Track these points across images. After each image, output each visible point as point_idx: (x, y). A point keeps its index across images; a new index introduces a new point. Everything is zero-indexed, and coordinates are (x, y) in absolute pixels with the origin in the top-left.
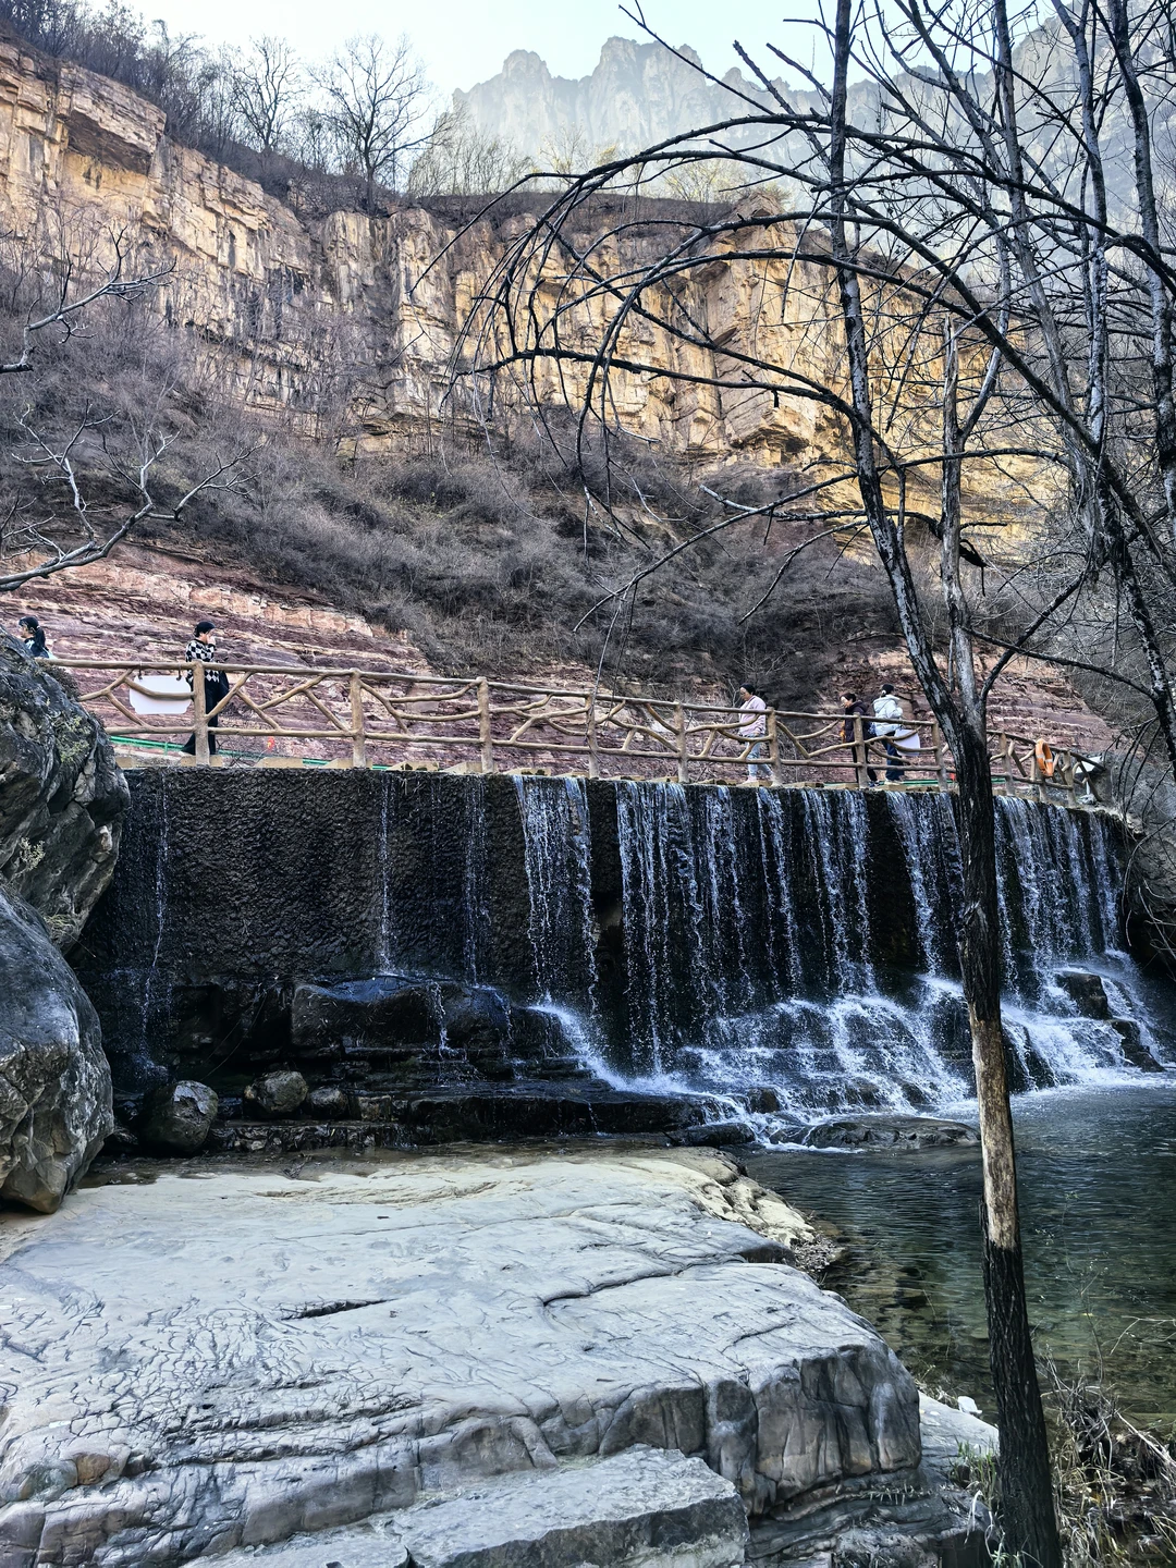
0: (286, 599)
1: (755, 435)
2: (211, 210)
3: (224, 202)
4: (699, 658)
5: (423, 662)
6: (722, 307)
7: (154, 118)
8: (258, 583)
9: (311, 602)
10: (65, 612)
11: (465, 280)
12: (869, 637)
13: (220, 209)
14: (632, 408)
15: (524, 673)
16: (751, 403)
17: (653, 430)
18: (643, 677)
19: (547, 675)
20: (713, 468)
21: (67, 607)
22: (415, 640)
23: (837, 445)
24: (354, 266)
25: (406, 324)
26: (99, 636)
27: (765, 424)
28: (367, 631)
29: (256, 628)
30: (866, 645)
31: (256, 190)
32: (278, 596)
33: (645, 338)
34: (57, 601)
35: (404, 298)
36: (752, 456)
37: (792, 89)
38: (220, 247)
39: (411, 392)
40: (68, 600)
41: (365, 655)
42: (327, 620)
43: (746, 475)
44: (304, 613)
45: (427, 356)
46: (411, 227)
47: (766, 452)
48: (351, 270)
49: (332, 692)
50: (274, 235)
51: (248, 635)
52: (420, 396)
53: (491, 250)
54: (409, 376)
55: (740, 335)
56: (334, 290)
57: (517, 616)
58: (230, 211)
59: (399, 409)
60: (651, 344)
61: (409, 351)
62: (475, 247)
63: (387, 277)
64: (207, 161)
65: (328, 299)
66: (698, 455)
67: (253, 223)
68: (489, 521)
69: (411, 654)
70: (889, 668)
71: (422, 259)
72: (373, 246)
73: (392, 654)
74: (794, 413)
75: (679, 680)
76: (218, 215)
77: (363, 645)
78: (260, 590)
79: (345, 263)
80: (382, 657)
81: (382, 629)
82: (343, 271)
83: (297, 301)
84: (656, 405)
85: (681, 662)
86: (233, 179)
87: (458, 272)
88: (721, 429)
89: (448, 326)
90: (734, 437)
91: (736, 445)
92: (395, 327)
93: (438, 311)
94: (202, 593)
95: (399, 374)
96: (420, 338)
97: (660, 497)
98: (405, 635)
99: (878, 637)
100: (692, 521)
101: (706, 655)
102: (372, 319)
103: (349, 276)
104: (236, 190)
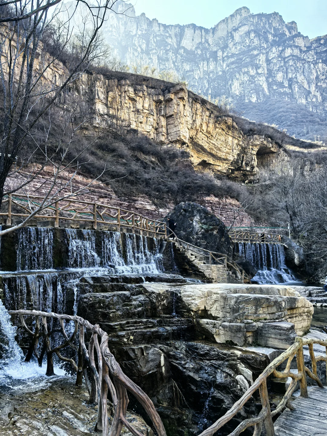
0: (86, 177)
1: (176, 140)
2: (51, 69)
3: (54, 67)
4: (169, 195)
5: (114, 193)
6: (170, 109)
7: (41, 45)
8: (81, 173)
9: (91, 178)
10: (43, 178)
11: (111, 94)
12: (204, 193)
13: (53, 68)
14: (148, 131)
15: (134, 196)
16: (175, 133)
17: (152, 136)
18: (157, 199)
19: (139, 197)
20: (165, 147)
21: (44, 177)
22: (112, 187)
23: (191, 143)
24: (84, 86)
25: (97, 104)
26: (51, 184)
27: (178, 138)
28: (102, 185)
29: (81, 183)
30: (203, 195)
31: (61, 64)
32: (85, 176)
33: (152, 114)
34: (42, 175)
35: (97, 97)
36: (174, 145)
37: (159, 22)
38: (53, 78)
39: (97, 121)
40: (44, 175)
41: (102, 191)
42: (95, 182)
43: (174, 150)
44: (90, 180)
45: (102, 112)
46: (99, 79)
47: (178, 145)
48: (83, 87)
49: (96, 199)
50: (64, 76)
51: (80, 185)
52: (99, 122)
53: (117, 87)
54: (97, 117)
55: (175, 116)
56: (78, 92)
57: (132, 183)
58: (55, 69)
59: (94, 125)
60: (153, 115)
61: (97, 110)
62: (113, 86)
63: (92, 90)
64: (50, 55)
65: (77, 94)
66: (162, 143)
67: (60, 72)
68: (121, 158)
69: (111, 191)
70: (208, 200)
71: (101, 87)
72: (88, 82)
73: (108, 191)
74: (185, 136)
75: (165, 199)
76: (52, 70)
77: (102, 188)
78: (81, 175)
79: (81, 85)
80: (106, 191)
81: (105, 185)
82: (81, 87)
83: (69, 94)
84: (153, 130)
85: (165, 196)
86: (56, 61)
87: (109, 91)
88: (167, 138)
89: (106, 105)
90: (171, 140)
91: (171, 142)
92: (94, 104)
93: (104, 101)
94: (70, 175)
95: (95, 116)
96: (100, 107)
97: (156, 154)
98: (110, 186)
99: (205, 193)
100: (161, 160)
101: (170, 194)
102: (88, 101)
103: (82, 89)
104: (57, 64)
